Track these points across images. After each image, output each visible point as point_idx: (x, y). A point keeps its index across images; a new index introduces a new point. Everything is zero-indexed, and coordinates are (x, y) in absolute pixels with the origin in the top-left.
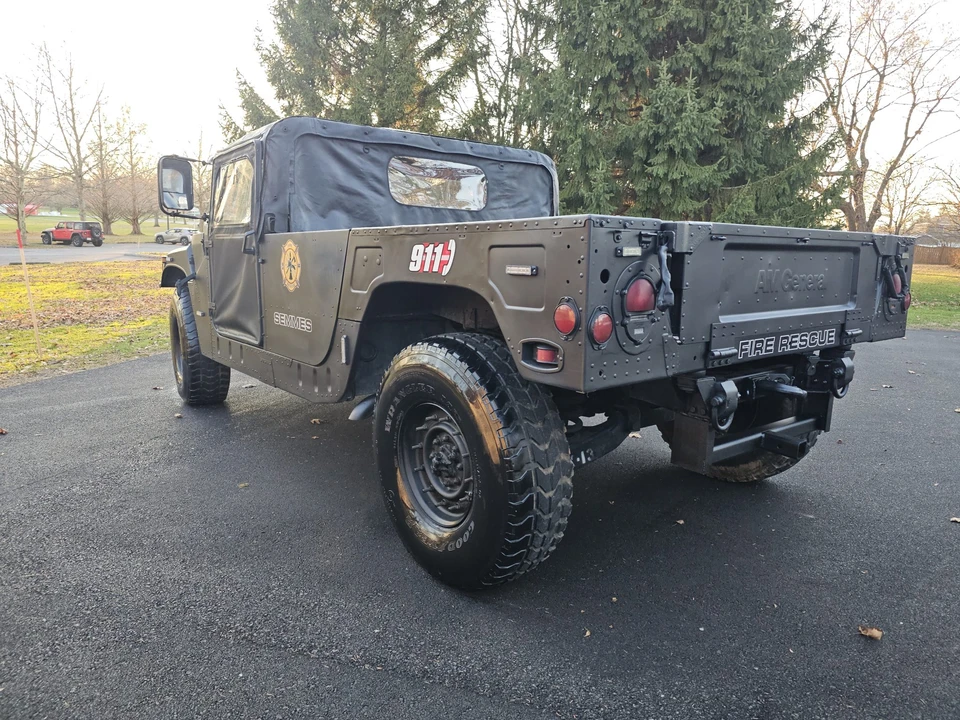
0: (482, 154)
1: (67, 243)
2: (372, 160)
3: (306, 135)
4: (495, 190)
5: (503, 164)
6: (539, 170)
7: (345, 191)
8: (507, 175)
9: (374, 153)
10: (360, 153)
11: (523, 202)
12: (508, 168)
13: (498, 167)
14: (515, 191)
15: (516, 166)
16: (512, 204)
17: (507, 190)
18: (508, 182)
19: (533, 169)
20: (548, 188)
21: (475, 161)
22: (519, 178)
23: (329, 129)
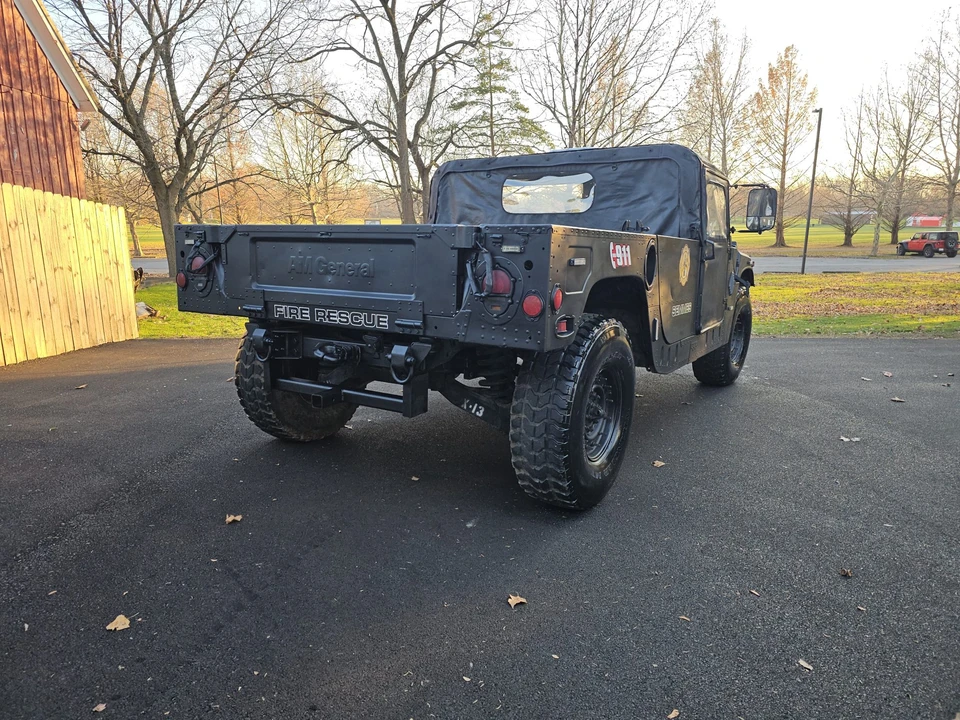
0: (588, 160)
1: (920, 254)
2: (492, 182)
3: (449, 173)
4: (605, 191)
5: (615, 165)
6: (665, 163)
7: (470, 208)
8: (618, 175)
9: (494, 177)
10: (484, 179)
11: (640, 199)
12: (622, 168)
13: (610, 169)
14: (630, 189)
15: (632, 164)
16: (624, 203)
17: (620, 190)
18: (622, 182)
19: (656, 164)
20: (677, 181)
21: (584, 167)
22: (637, 176)
23: (464, 166)
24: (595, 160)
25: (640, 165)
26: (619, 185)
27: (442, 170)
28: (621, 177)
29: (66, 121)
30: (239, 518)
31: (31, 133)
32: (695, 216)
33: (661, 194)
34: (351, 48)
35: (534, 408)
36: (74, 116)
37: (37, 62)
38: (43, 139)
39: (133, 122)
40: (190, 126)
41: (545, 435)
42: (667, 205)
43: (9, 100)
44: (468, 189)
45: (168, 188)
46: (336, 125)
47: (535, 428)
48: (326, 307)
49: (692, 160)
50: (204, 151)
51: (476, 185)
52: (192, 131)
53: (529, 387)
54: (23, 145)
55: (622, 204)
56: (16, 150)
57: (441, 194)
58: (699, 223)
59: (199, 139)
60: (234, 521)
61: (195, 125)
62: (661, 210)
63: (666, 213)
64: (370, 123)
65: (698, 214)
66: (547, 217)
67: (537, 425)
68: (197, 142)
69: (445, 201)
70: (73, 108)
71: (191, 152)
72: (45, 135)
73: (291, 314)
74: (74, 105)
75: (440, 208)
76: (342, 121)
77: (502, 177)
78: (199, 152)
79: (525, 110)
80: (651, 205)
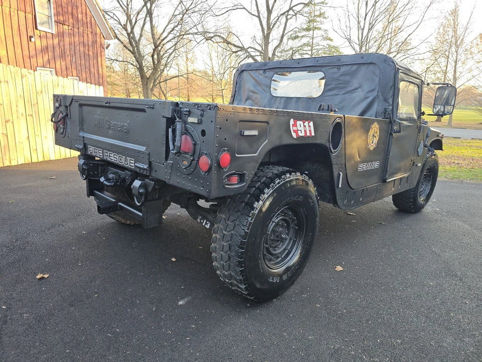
0: (323, 63)
2: (266, 77)
3: (243, 71)
4: (330, 84)
5: (339, 67)
6: (371, 67)
7: (253, 92)
8: (341, 73)
9: (268, 74)
10: (262, 75)
11: (352, 90)
12: (343, 69)
13: (336, 70)
14: (347, 83)
15: (350, 66)
16: (343, 92)
17: (340, 84)
18: (342, 78)
19: (366, 66)
20: (378, 79)
21: (320, 68)
22: (353, 74)
23: (252, 66)
24: (327, 63)
25: (355, 67)
26: (340, 80)
27: (239, 69)
28: (342, 75)
29: (99, 44)
30: (46, 276)
31: (82, 49)
32: (388, 102)
33: (366, 87)
34: (244, 8)
35: (224, 232)
36: (103, 42)
37: (86, 14)
38: (87, 52)
39: (133, 46)
40: (160, 48)
41: (229, 252)
42: (370, 94)
43: (72, 32)
44: (253, 81)
45: (148, 79)
46: (234, 49)
47: (223, 245)
48: (109, 151)
49: (389, 65)
50: (167, 61)
51: (257, 79)
52: (160, 51)
53: (224, 217)
54: (78, 55)
55: (342, 93)
56: (74, 58)
57: (238, 83)
58: (391, 108)
59: (163, 55)
60: (43, 278)
61: (162, 47)
62: (366, 98)
63: (369, 100)
64: (251, 48)
65: (391, 102)
66: (295, 100)
67: (225, 244)
68: (162, 56)
69: (240, 87)
70: (103, 38)
71: (159, 61)
72: (88, 50)
73: (95, 152)
74: (103, 36)
75: (237, 92)
76: (238, 47)
77: (272, 73)
78: (163, 62)
79: (331, 40)
80: (359, 94)
